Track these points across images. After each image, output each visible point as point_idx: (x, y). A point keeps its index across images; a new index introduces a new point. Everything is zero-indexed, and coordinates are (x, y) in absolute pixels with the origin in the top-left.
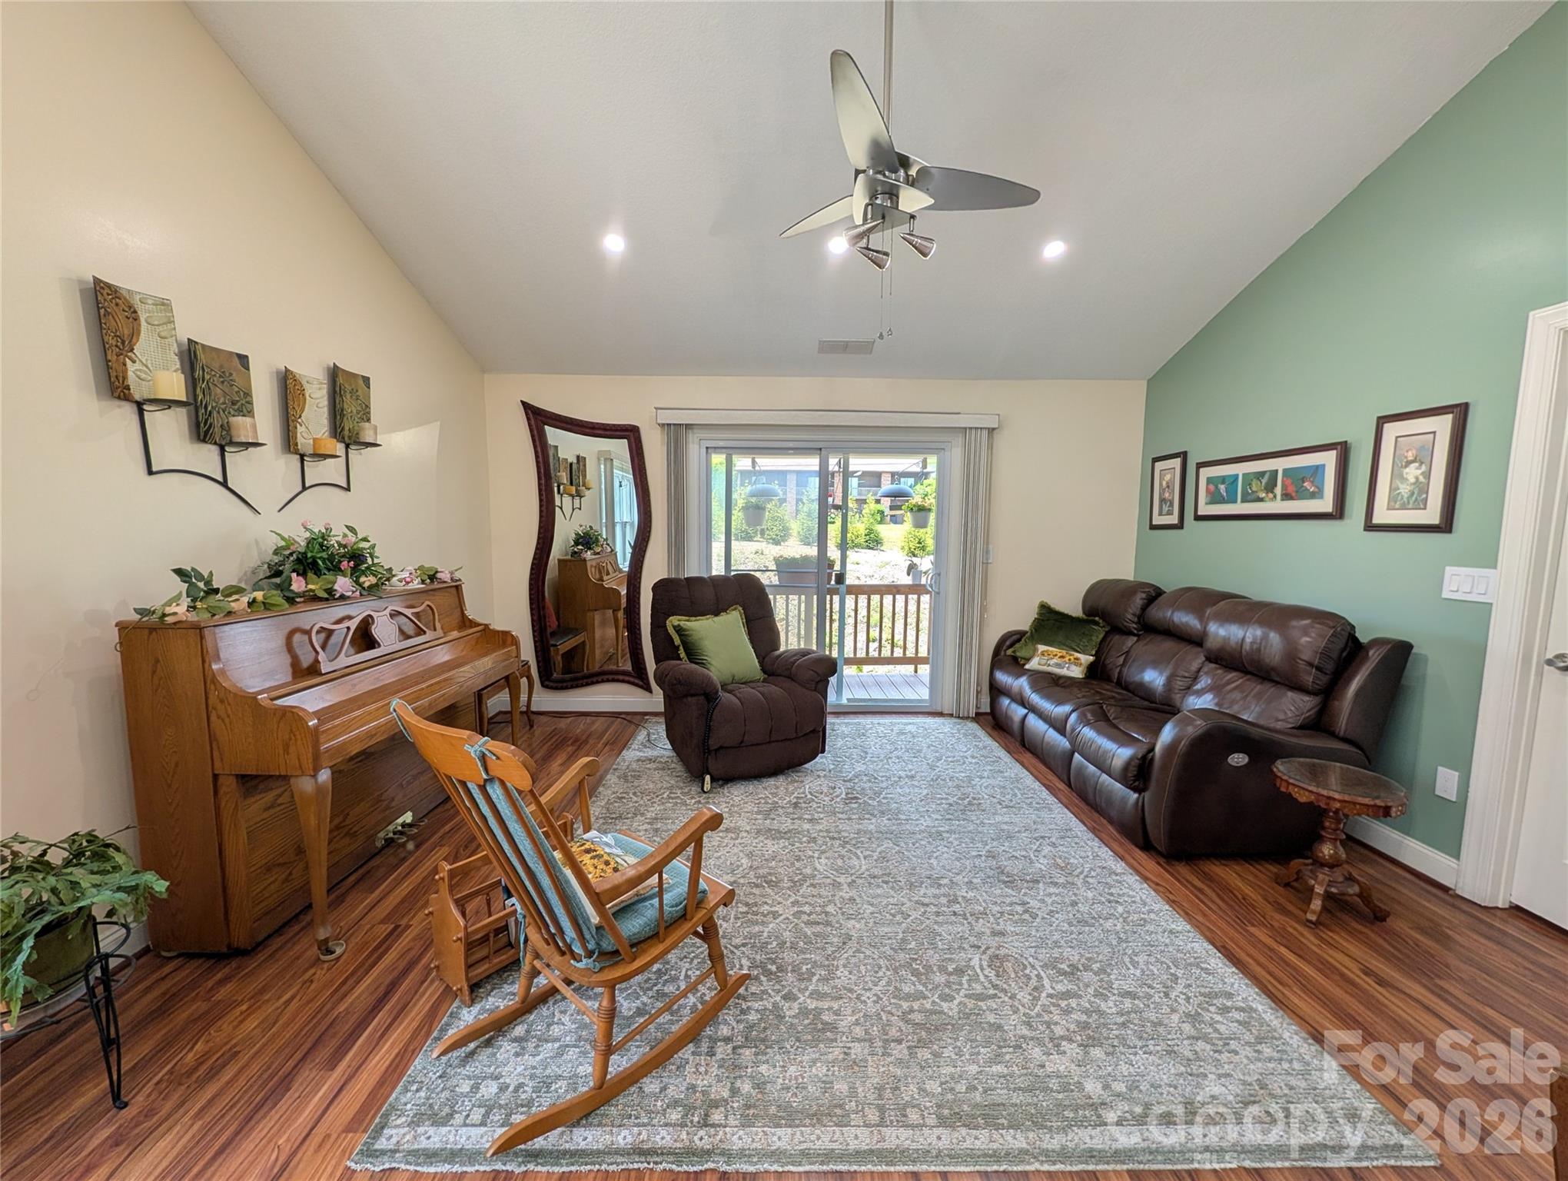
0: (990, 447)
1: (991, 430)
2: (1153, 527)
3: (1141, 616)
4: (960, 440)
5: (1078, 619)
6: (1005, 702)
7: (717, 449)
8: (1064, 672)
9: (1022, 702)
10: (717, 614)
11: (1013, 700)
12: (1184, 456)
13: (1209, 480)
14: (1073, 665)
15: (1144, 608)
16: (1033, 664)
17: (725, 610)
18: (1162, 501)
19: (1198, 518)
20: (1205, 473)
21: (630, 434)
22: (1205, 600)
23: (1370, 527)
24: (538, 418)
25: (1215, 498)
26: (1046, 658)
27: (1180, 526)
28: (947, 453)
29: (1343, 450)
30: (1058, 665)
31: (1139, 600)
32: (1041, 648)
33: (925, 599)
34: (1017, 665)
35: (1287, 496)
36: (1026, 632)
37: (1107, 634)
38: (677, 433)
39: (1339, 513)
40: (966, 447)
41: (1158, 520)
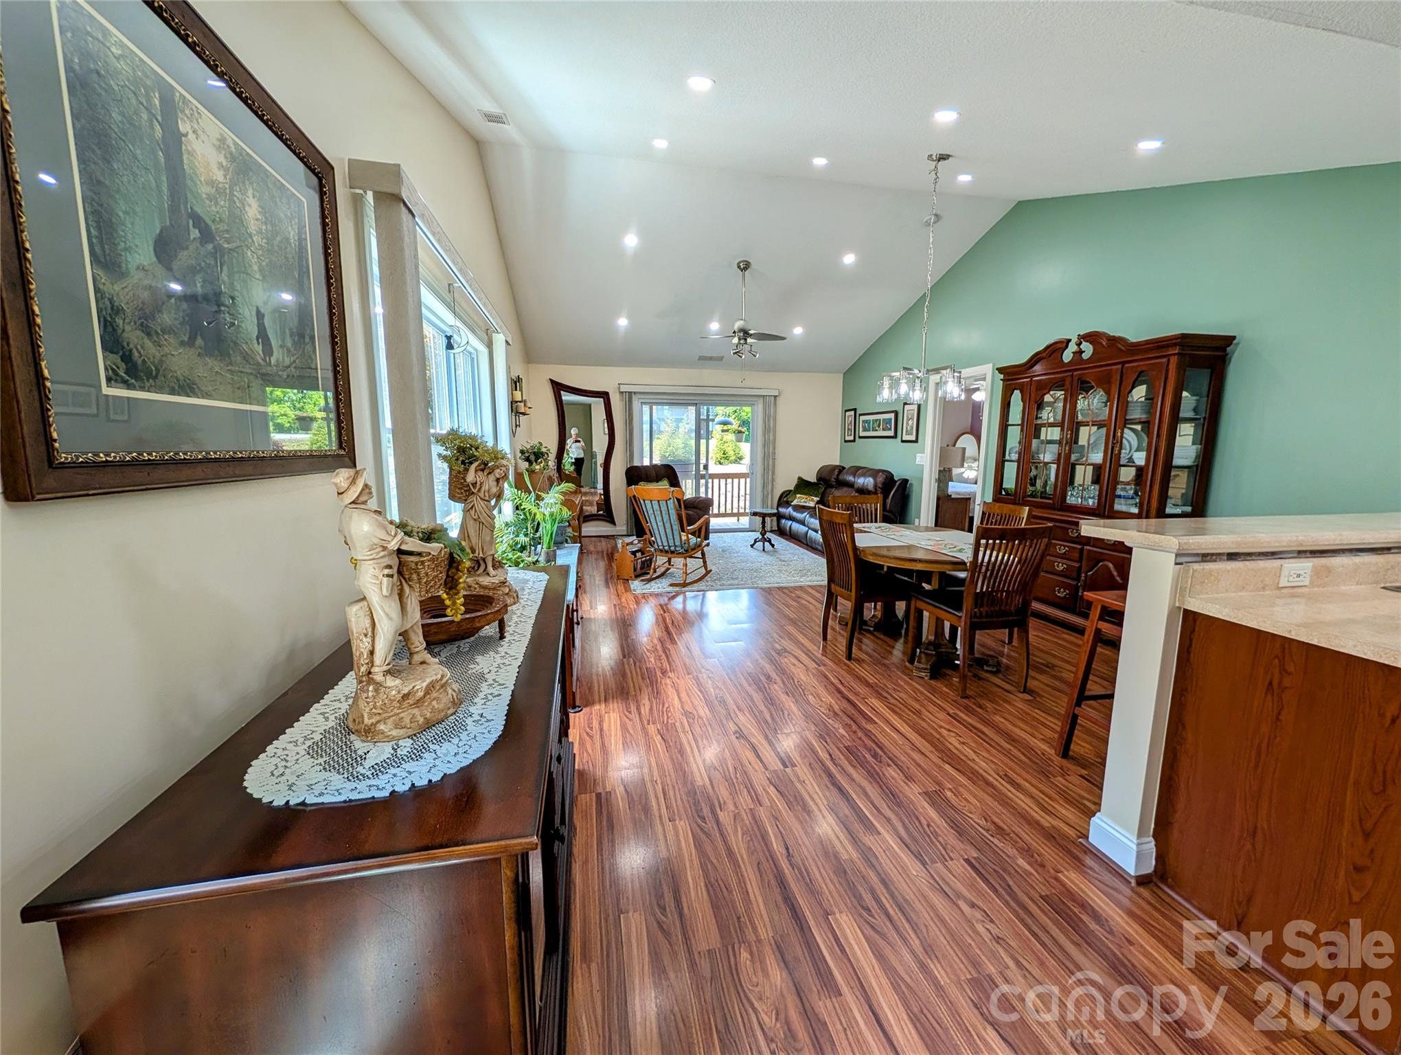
0: (775, 404)
1: (775, 397)
2: (846, 441)
3: (837, 479)
4: (762, 399)
5: (814, 483)
6: (783, 521)
7: (645, 403)
8: (807, 504)
9: (791, 518)
10: (657, 482)
11: (787, 519)
12: (855, 410)
13: (863, 421)
14: (811, 501)
15: (838, 475)
16: (795, 503)
17: (660, 480)
18: (848, 429)
19: (860, 437)
20: (862, 418)
21: (605, 395)
22: (856, 470)
23: (903, 441)
24: (558, 387)
25: (865, 430)
26: (799, 500)
27: (854, 441)
28: (756, 407)
29: (896, 413)
30: (805, 502)
31: (836, 472)
32: (798, 496)
33: (748, 480)
34: (788, 504)
35: (884, 430)
36: (791, 491)
37: (826, 489)
38: (628, 397)
39: (895, 437)
40: (764, 403)
41: (847, 438)
